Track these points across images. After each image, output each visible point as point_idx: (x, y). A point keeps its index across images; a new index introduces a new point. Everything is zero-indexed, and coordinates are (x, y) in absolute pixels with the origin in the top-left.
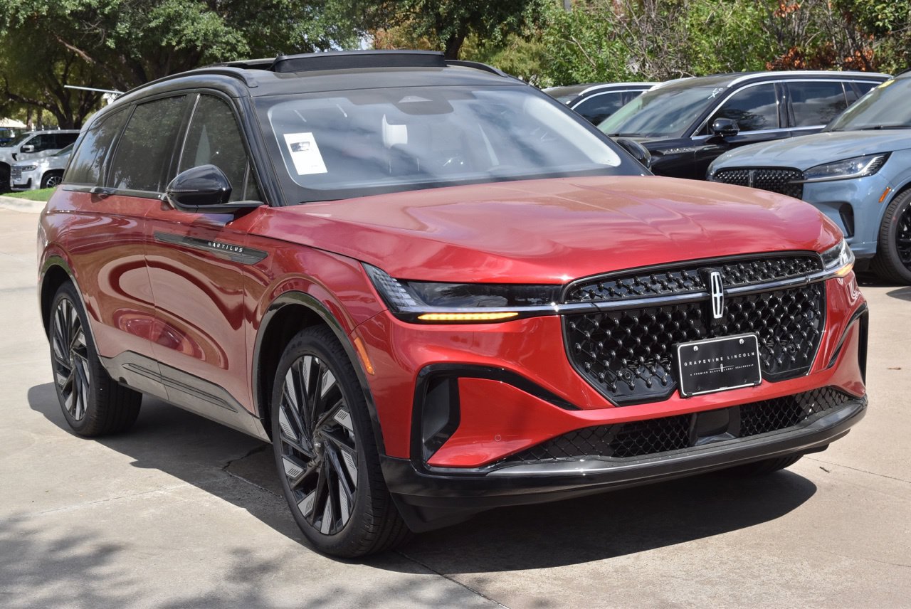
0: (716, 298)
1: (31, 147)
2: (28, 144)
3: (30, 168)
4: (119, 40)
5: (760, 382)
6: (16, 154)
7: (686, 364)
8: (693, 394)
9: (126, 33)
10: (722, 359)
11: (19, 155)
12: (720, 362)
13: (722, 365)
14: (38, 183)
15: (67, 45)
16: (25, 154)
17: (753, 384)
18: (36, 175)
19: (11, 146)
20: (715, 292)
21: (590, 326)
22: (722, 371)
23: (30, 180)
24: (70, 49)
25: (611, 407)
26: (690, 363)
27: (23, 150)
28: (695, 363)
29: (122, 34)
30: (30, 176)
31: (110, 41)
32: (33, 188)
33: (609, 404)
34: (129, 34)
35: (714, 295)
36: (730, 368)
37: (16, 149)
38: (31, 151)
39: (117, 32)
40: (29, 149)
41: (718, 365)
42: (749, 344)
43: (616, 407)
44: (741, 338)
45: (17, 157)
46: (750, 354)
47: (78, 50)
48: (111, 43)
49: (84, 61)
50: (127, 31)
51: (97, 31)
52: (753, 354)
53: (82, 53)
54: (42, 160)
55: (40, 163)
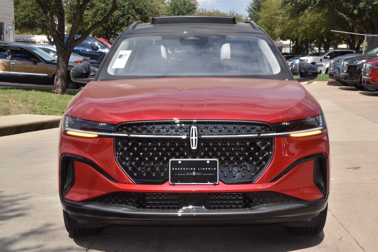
0: (192, 140)
1: (329, 56)
2: (327, 55)
3: (322, 65)
4: (359, 10)
5: (217, 183)
6: (322, 59)
7: (173, 169)
8: (176, 184)
9: (363, 7)
10: (194, 169)
11: (323, 60)
12: (193, 170)
13: (194, 172)
14: (324, 72)
15: (339, 13)
16: (326, 59)
17: (213, 184)
18: (323, 69)
19: (321, 56)
20: (192, 136)
21: (126, 145)
22: (194, 175)
23: (321, 70)
24: (340, 14)
25: (133, 184)
26: (176, 169)
27: (325, 58)
28: (179, 169)
29: (361, 7)
30: (321, 69)
31: (356, 10)
32: (322, 74)
33: (132, 182)
34: (365, 7)
35: (191, 138)
36: (199, 174)
37: (322, 57)
38: (328, 58)
39: (359, 7)
40: (327, 58)
41: (192, 171)
42: (213, 164)
43: (135, 184)
44: (208, 161)
45: (322, 61)
46: (213, 169)
47: (343, 15)
48: (356, 12)
49: (345, 20)
50: (364, 6)
51: (350, 6)
52: (215, 169)
53: (345, 16)
54: (327, 62)
55: (326, 63)
